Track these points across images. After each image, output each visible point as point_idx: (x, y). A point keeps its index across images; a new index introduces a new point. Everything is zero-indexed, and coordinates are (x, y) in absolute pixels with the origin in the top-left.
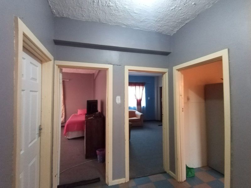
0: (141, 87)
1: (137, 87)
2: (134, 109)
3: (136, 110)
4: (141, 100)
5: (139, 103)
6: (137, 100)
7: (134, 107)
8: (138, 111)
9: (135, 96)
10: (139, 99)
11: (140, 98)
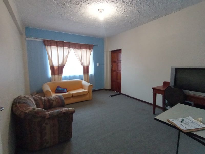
0: (88, 51)
1: (84, 51)
2: (80, 77)
3: (83, 80)
4: (88, 67)
5: (86, 70)
6: (84, 67)
7: (80, 75)
8: (85, 80)
9: (81, 61)
10: (86, 65)
11: (88, 64)
